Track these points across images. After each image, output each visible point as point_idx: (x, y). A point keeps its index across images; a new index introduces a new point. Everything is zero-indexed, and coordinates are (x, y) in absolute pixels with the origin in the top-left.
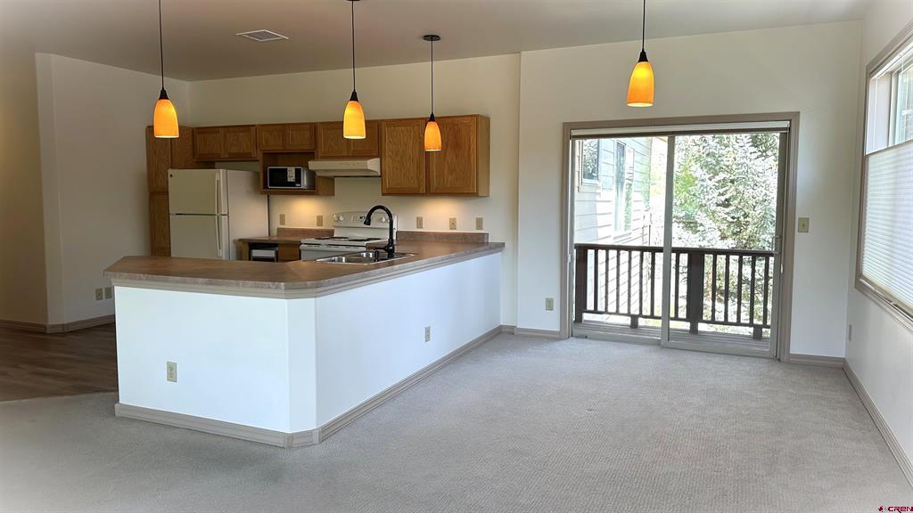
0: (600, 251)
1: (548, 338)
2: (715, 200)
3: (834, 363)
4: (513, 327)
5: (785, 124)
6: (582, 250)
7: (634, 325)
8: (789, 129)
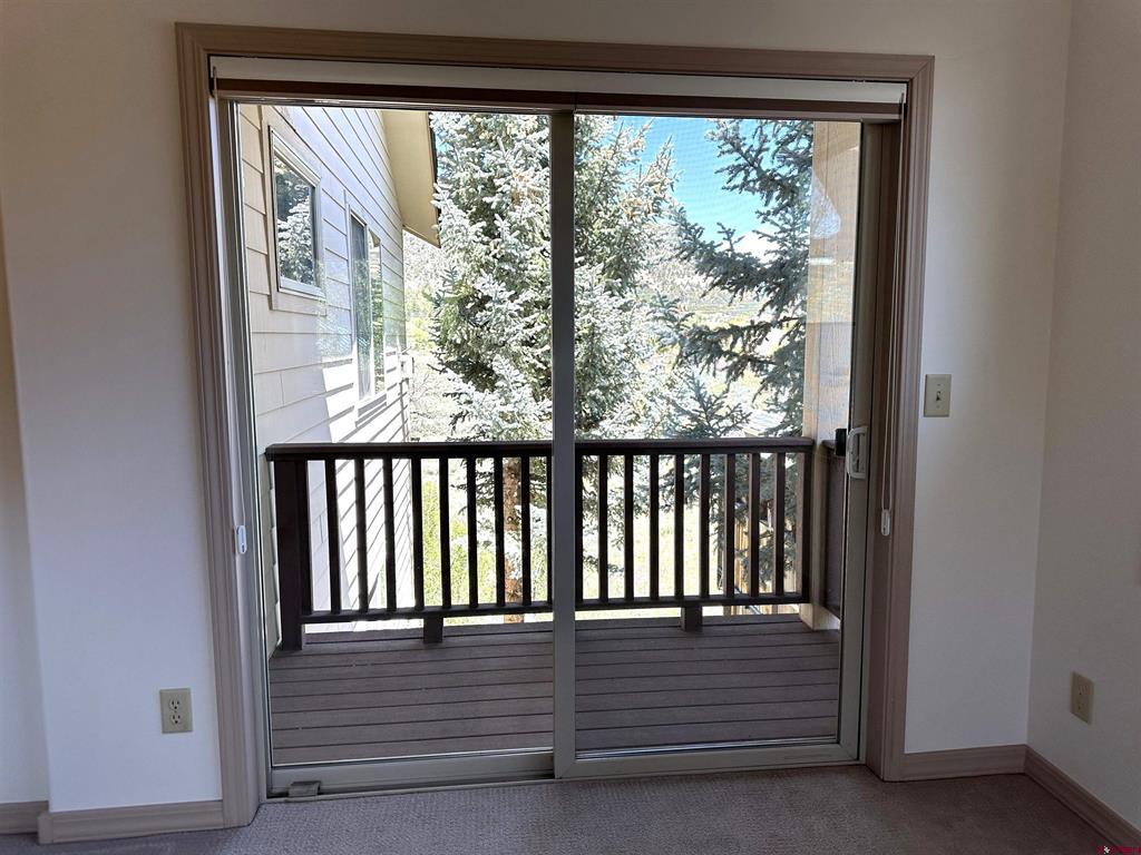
0: (339, 463)
2: (520, 336)
3: (1002, 762)
5: (894, 94)
6: (290, 463)
7: (434, 630)
8: (904, 109)
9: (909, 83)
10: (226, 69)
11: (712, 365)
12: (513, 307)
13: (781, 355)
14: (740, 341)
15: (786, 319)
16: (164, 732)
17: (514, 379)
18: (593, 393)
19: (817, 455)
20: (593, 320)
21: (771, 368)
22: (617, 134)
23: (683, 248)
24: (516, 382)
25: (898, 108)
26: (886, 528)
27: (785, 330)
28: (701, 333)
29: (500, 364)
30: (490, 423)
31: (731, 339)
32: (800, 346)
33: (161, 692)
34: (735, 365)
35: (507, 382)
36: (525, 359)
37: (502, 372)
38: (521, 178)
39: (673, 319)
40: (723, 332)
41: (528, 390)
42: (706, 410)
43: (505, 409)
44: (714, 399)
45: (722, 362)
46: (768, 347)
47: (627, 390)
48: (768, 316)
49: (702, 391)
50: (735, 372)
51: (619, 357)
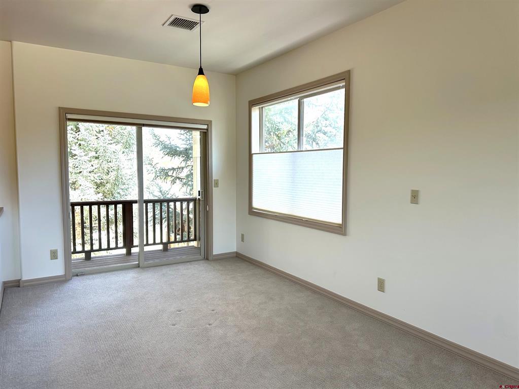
1: (57, 282)
3: (232, 255)
4: (19, 281)
5: (205, 127)
8: (207, 129)
9: (208, 125)
10: (69, 116)
11: (166, 180)
13: (188, 176)
14: (175, 172)
15: (188, 166)
16: (51, 259)
18: (118, 191)
19: (197, 202)
21: (184, 181)
23: (156, 143)
25: (206, 129)
26: (208, 209)
27: (188, 169)
28: (163, 170)
31: (172, 171)
32: (192, 174)
33: (51, 251)
34: (173, 180)
36: (90, 178)
39: (151, 164)
40: (170, 169)
42: (163, 195)
44: (165, 192)
45: (170, 179)
46: (183, 175)
47: (130, 190)
48: (183, 165)
49: (161, 189)
50: (174, 182)
51: (128, 177)
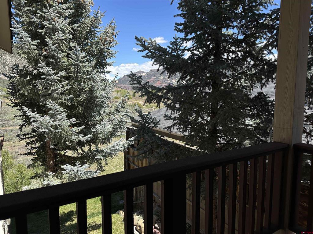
12: (56, 77)
17: (58, 110)
20: (93, 84)
22: (97, 12)
24: (58, 111)
29: (50, 104)
30: (47, 130)
35: (54, 111)
37: (52, 107)
38: (57, 22)
41: (65, 114)
42: (143, 120)
43: (54, 123)
